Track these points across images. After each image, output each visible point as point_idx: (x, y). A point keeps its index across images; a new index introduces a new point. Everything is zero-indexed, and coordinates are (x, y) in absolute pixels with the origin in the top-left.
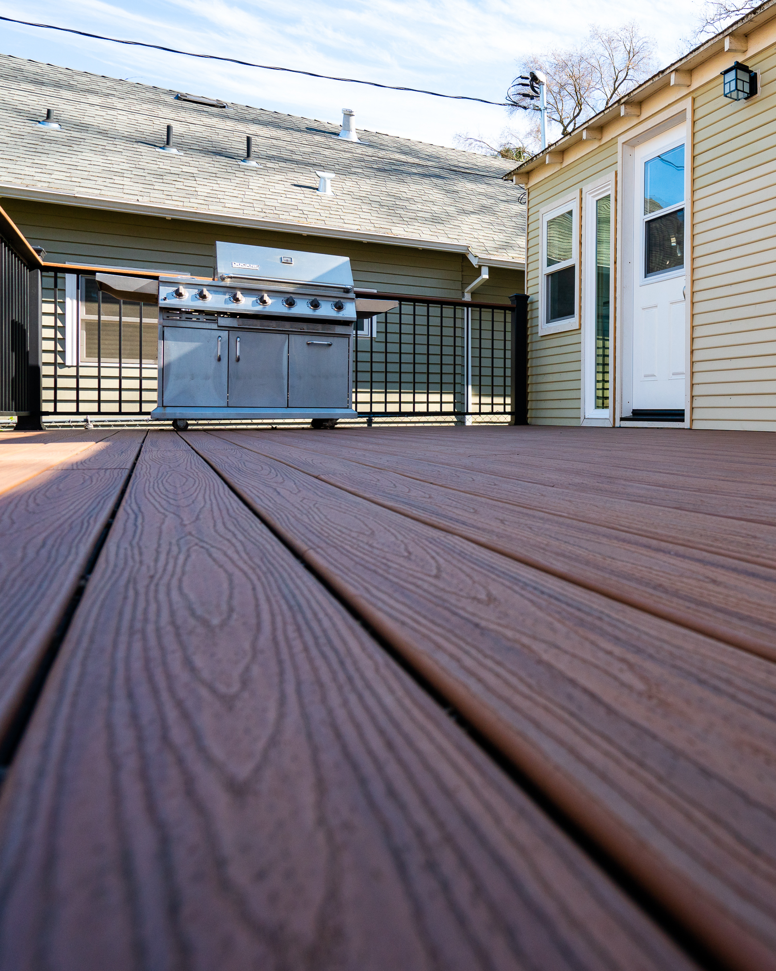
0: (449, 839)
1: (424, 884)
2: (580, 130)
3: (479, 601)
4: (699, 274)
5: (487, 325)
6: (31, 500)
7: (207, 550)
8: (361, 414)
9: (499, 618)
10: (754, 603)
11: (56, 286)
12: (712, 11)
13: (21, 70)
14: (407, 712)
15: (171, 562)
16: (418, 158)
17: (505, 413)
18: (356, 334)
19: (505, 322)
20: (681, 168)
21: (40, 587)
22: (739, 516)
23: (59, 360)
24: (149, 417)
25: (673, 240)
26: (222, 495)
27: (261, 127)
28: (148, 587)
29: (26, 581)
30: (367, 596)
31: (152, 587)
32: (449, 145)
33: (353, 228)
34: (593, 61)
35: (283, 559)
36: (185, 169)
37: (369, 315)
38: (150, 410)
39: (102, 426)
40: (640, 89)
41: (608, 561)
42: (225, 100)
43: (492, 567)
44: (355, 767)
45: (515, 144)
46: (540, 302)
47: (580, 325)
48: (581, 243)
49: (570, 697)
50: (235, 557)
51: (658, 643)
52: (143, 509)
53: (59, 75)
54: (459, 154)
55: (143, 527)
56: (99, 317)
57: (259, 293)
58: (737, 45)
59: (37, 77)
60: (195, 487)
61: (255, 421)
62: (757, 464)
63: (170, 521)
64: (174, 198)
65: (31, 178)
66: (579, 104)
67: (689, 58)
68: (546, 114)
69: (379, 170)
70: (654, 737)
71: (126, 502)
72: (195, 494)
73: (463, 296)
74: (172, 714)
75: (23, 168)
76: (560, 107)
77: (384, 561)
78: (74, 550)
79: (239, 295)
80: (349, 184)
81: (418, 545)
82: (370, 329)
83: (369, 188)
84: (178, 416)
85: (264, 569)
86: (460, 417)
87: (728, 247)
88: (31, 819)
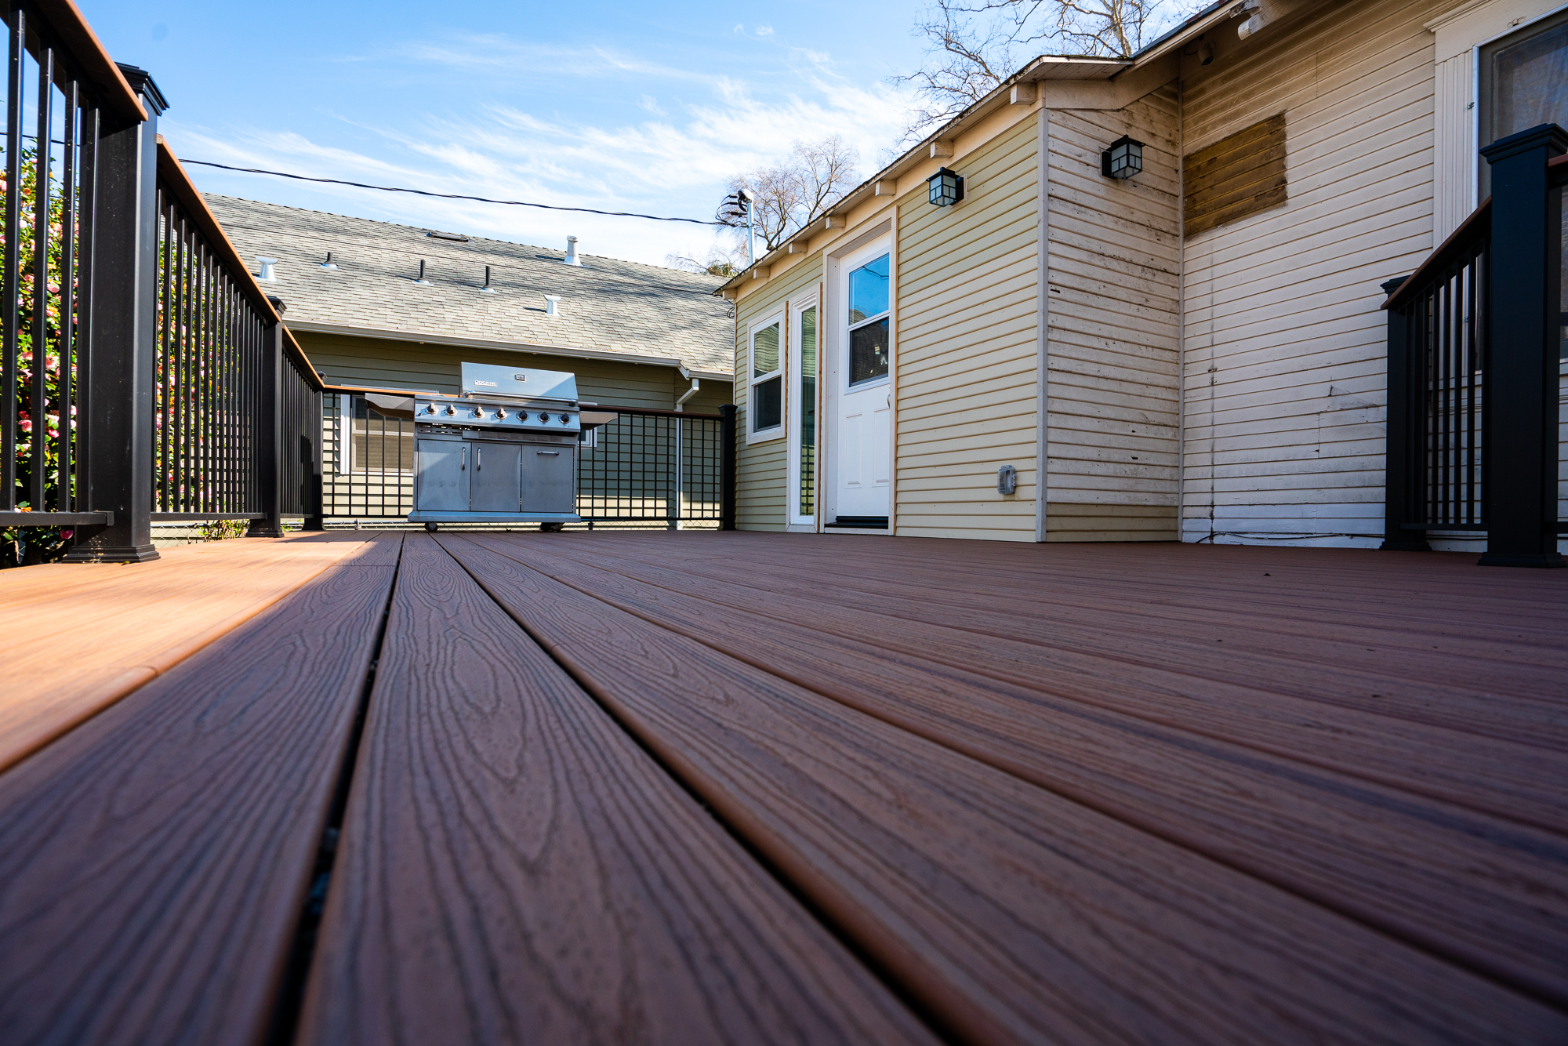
0: (727, 934)
1: (712, 977)
2: (786, 244)
3: (718, 701)
4: (903, 382)
5: (697, 435)
6: (323, 592)
7: (470, 642)
8: (584, 519)
9: (739, 719)
10: (989, 716)
11: (334, 405)
12: (914, 119)
13: (308, 220)
14: (669, 806)
15: (442, 651)
16: (634, 278)
17: (714, 518)
18: (580, 444)
19: (715, 432)
20: (885, 277)
21: (341, 670)
22: (958, 625)
23: (336, 470)
24: (406, 520)
25: (877, 349)
26: (474, 591)
27: (498, 257)
28: (426, 674)
29: (330, 663)
30: (614, 691)
31: (430, 675)
32: (661, 265)
33: (576, 346)
34: (796, 177)
35: (535, 654)
36: (436, 298)
37: (591, 426)
38: (407, 514)
39: (369, 527)
40: (845, 201)
41: (836, 667)
42: (468, 234)
43: (725, 669)
44: (630, 856)
45: (722, 261)
46: (747, 411)
47: (786, 434)
48: (787, 354)
49: (821, 802)
50: (495, 650)
51: (898, 752)
52: (411, 603)
53: (337, 222)
54: (671, 272)
55: (414, 619)
56: (367, 432)
57: (497, 408)
58: (944, 151)
59: (320, 225)
60: (451, 584)
61: (492, 524)
62: (967, 572)
63: (435, 615)
64: (426, 325)
65: (315, 312)
66: (783, 219)
67: (894, 167)
68: (753, 231)
69: (599, 291)
70: (911, 848)
71: (397, 596)
72: (452, 591)
73: (675, 407)
74: (464, 794)
75: (309, 304)
76: (765, 223)
77: (625, 659)
78: (362, 638)
79: (480, 410)
80: (573, 305)
81: (653, 644)
82: (590, 439)
83: (590, 308)
84: (429, 519)
85: (521, 662)
86: (671, 521)
87: (934, 354)
88: (366, 879)
